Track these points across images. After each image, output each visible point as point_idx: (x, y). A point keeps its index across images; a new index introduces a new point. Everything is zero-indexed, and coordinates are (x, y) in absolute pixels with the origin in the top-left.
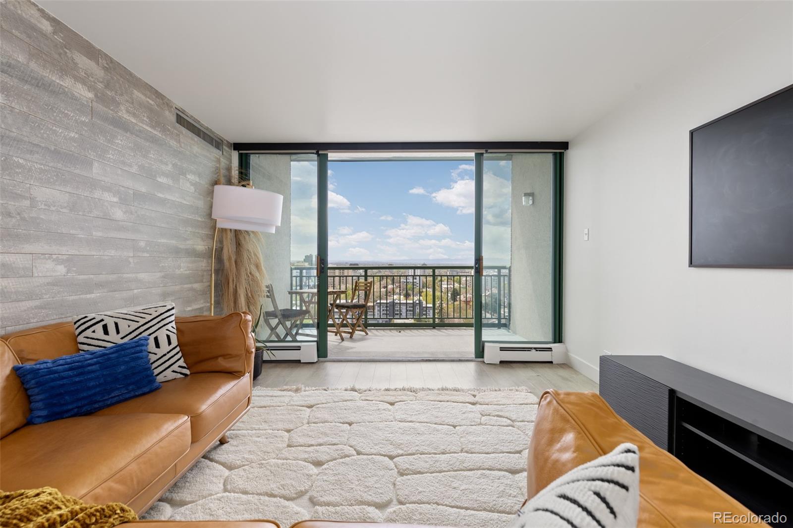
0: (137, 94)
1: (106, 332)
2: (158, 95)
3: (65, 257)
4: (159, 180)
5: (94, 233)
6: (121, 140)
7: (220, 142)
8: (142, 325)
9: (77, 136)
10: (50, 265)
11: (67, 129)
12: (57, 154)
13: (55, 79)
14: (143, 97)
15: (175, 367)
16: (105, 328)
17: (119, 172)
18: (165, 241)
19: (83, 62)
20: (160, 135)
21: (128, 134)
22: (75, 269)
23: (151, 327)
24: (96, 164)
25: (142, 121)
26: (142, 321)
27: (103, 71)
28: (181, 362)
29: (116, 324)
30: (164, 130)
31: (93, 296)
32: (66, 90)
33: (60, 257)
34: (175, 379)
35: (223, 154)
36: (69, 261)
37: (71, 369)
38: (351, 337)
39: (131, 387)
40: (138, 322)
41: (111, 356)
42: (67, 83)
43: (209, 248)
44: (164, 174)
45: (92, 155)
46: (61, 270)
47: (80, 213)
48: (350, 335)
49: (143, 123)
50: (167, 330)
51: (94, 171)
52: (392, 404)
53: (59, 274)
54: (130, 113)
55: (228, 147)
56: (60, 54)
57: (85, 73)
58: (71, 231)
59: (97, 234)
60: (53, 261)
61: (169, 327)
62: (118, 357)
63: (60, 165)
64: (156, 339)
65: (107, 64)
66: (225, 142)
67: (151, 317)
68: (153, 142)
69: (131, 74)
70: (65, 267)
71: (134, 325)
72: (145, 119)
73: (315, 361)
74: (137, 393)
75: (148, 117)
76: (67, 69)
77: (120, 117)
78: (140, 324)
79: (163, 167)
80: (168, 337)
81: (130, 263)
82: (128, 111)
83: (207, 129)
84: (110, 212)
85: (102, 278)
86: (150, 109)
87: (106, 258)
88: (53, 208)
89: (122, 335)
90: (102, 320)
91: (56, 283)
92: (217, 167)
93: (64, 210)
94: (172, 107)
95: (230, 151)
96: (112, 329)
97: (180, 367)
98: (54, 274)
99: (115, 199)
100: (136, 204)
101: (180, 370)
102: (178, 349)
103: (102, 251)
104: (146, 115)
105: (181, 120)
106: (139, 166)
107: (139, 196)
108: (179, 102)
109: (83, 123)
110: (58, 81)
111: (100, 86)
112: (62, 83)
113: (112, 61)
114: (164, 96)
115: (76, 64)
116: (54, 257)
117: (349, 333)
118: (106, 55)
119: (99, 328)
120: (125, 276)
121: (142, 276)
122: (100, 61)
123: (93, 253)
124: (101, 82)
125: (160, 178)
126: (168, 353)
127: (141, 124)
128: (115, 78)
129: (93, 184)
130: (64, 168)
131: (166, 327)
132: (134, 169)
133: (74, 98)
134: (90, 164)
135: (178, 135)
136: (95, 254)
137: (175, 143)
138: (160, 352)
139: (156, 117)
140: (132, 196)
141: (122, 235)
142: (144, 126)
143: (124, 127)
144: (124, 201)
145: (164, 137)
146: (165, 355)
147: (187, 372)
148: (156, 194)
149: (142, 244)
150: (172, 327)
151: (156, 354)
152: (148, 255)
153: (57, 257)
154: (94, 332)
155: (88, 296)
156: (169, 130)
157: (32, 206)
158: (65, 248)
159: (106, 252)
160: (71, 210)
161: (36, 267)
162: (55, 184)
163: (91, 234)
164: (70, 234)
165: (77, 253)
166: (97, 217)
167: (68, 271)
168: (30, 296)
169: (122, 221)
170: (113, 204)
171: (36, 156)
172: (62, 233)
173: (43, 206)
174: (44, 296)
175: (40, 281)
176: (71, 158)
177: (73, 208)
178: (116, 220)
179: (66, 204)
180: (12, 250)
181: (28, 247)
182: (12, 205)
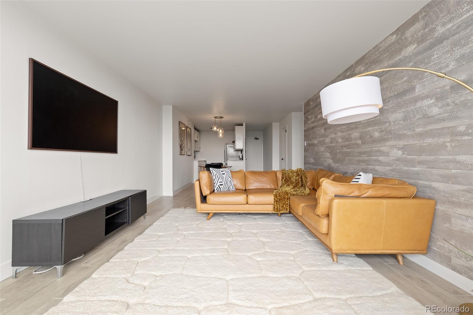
3: (401, 146)
5: (417, 130)
10: (395, 150)
22: (406, 152)
31: (416, 169)
46: (400, 153)
47: (409, 120)
53: (399, 155)
58: (404, 132)
59: (419, 130)
60: (396, 149)
84: (428, 112)
85: (423, 158)
88: (396, 123)
91: (398, 160)
93: (401, 122)
98: (397, 155)
103: (422, 140)
116: (397, 146)
120: (442, 157)
123: (416, 142)
129: (416, 100)
134: (415, 88)
136: (417, 142)
141: (439, 126)
153: (398, 147)
155: (413, 169)
157: (389, 125)
158: (401, 142)
159: (425, 141)
160: (404, 121)
161: (390, 152)
162: (397, 111)
163: (415, 131)
164: (404, 134)
165: (407, 143)
166: (419, 119)
167: (403, 154)
168: (389, 165)
169: (440, 114)
170: (430, 106)
171: (391, 102)
172: (400, 134)
173: (393, 124)
174: (394, 166)
175: (392, 158)
176: (404, 93)
177: (405, 119)
178: (432, 117)
179: (401, 119)
180: (383, 145)
181: (388, 143)
182: (383, 127)
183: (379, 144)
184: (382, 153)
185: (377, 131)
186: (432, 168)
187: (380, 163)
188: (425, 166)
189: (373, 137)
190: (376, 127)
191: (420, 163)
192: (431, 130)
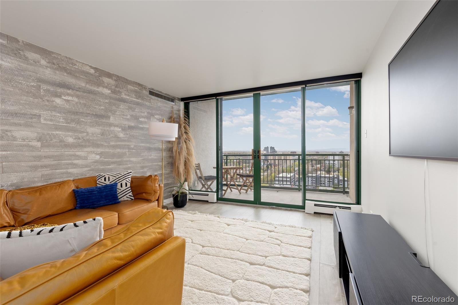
0: (130, 87)
1: (105, 180)
2: (139, 85)
3: (99, 152)
4: (140, 120)
5: (111, 143)
6: (122, 106)
7: (173, 98)
8: (117, 178)
9: (104, 108)
10: (94, 155)
11: (100, 106)
12: (97, 116)
13: (96, 89)
14: (132, 88)
15: (127, 196)
16: (105, 178)
17: (122, 119)
18: (144, 145)
19: (106, 80)
20: (141, 101)
21: (126, 104)
22: (103, 157)
23: (120, 179)
24: (111, 117)
25: (132, 97)
26: (118, 177)
27: (114, 81)
28: (131, 194)
29: (109, 177)
30: (143, 99)
31: (110, 167)
32: (100, 92)
33: (98, 152)
34: (128, 200)
35: (175, 104)
36: (101, 154)
37: (88, 192)
38: (246, 192)
39: (107, 201)
40: (116, 177)
41: (102, 189)
42: (100, 89)
43: (167, 147)
44: (143, 117)
45: (110, 114)
46: (98, 157)
47: (105, 136)
48: (246, 191)
49: (133, 98)
50: (126, 181)
51: (111, 119)
52: (229, 225)
53: (97, 158)
54: (126, 95)
55: (179, 100)
56: (97, 80)
57: (107, 84)
59: (112, 143)
60: (95, 154)
61: (127, 180)
62: (104, 189)
63: (97, 119)
64: (121, 184)
65: (116, 78)
66: (177, 98)
67: (121, 175)
68: (137, 105)
69: (127, 80)
70: (99, 156)
71: (115, 178)
72: (133, 96)
73: (215, 202)
74: (110, 203)
75: (135, 95)
76: (100, 84)
77: (122, 97)
78: (116, 178)
79: (143, 114)
80: (126, 184)
81: (127, 154)
82: (125, 94)
83: (166, 94)
84: (117, 135)
85: (115, 160)
86: (135, 91)
87: (115, 152)
88: (95, 135)
89: (110, 182)
90: (105, 176)
91: (96, 162)
92: (172, 110)
93: (99, 136)
94: (147, 88)
95: (179, 102)
96: (107, 179)
97: (129, 195)
98: (95, 159)
99: (120, 130)
100: (129, 131)
101: (129, 197)
102: (130, 188)
103: (114, 150)
104: (134, 94)
105: (152, 93)
106: (131, 115)
107: (130, 128)
108: (150, 86)
109: (106, 102)
110: (97, 89)
111: (113, 87)
112: (98, 90)
113: (118, 76)
114: (143, 85)
115: (103, 82)
116: (95, 152)
117: (245, 190)
118: (116, 75)
119: (103, 178)
120: (124, 159)
121: (132, 159)
122: (113, 78)
123: (110, 151)
124: (114, 86)
125: (141, 119)
126: (125, 190)
127: (132, 99)
128: (120, 83)
129: (110, 125)
130: (99, 120)
131: (126, 180)
132: (129, 117)
133: (103, 94)
134: (109, 117)
135: (150, 100)
137: (148, 103)
138: (122, 189)
139: (139, 94)
140: (127, 128)
141: (123, 143)
142: (133, 99)
143: (124, 101)
144: (124, 129)
145: (143, 102)
146: (124, 190)
147: (133, 198)
148: (139, 125)
149: (132, 146)
150: (129, 180)
151: (121, 190)
152: (135, 151)
154: (101, 180)
155: (108, 167)
156: (145, 98)
157: (87, 135)
158: (99, 149)
159: (116, 150)
160: (102, 135)
161: (89, 156)
162: (95, 126)
163: (110, 143)
164: (101, 144)
165: (104, 151)
166: (112, 137)
167: (101, 157)
168: (86, 166)
169: (123, 138)
170: (119, 132)
171: (89, 117)
172: (98, 144)
173: (91, 135)
174: (92, 166)
175: (90, 161)
176: (101, 116)
177: (102, 134)
178: (120, 138)
179: (99, 133)
180: (80, 150)
181: (86, 149)
182: (80, 135)
183: (74, 149)
184: (79, 157)
185: (71, 137)
186: (120, 165)
187: (75, 166)
188: (116, 165)
189: (64, 142)
190: (70, 133)
191: (113, 163)
192: (120, 145)
